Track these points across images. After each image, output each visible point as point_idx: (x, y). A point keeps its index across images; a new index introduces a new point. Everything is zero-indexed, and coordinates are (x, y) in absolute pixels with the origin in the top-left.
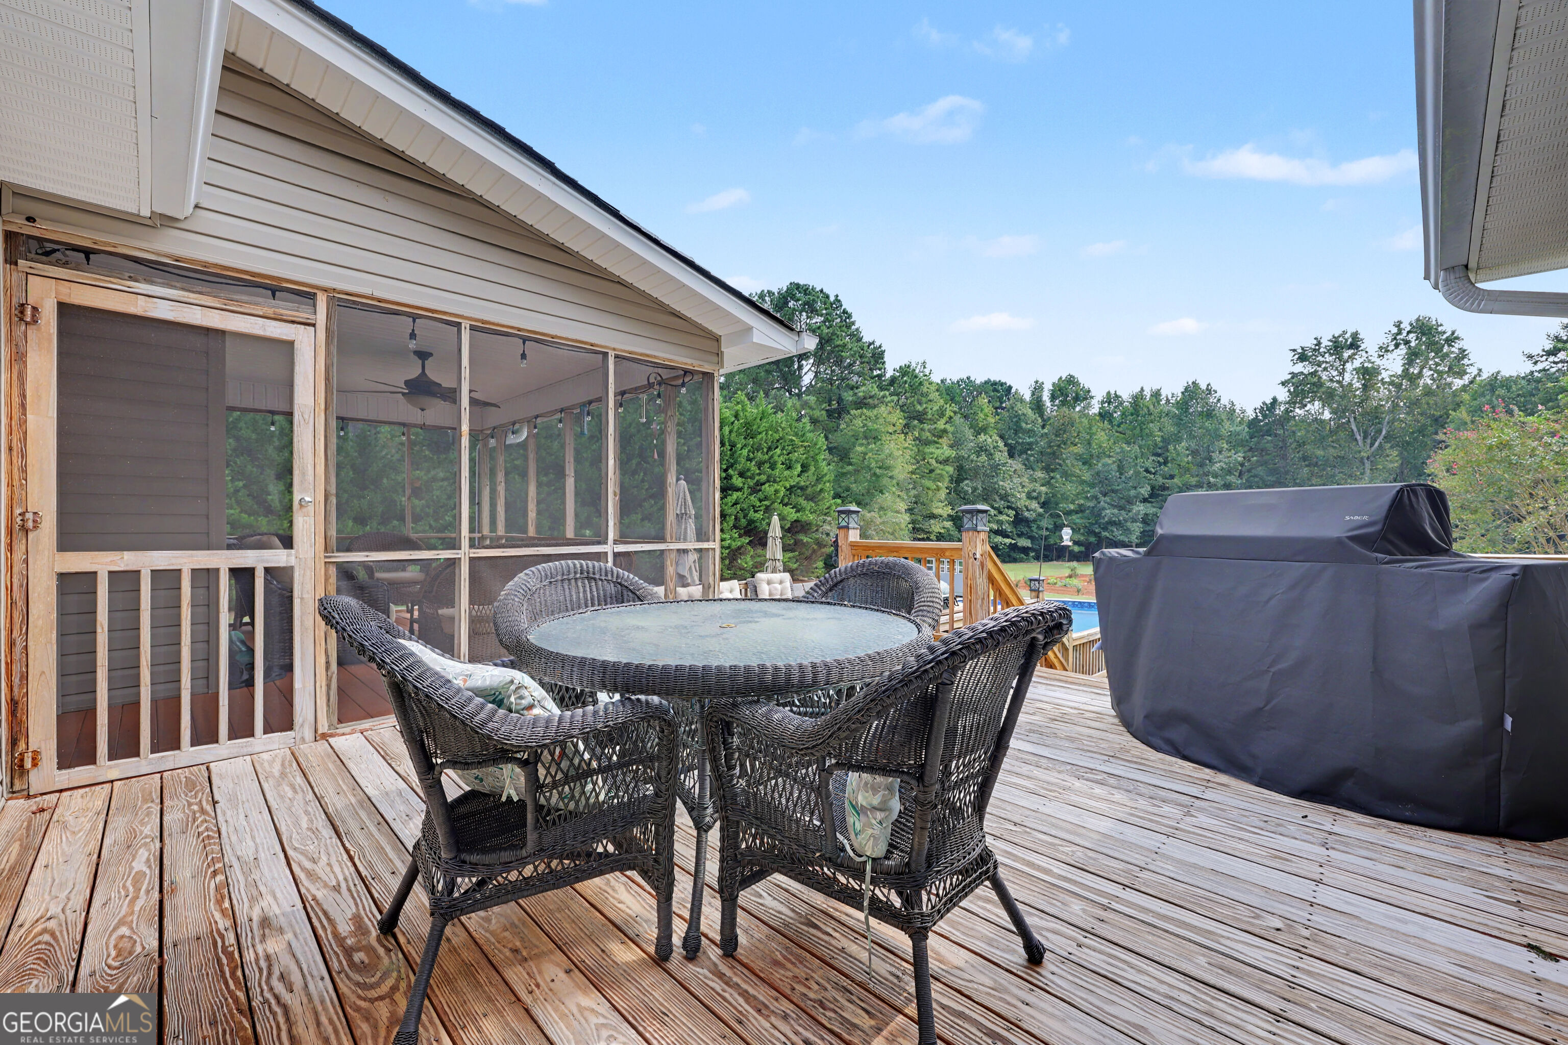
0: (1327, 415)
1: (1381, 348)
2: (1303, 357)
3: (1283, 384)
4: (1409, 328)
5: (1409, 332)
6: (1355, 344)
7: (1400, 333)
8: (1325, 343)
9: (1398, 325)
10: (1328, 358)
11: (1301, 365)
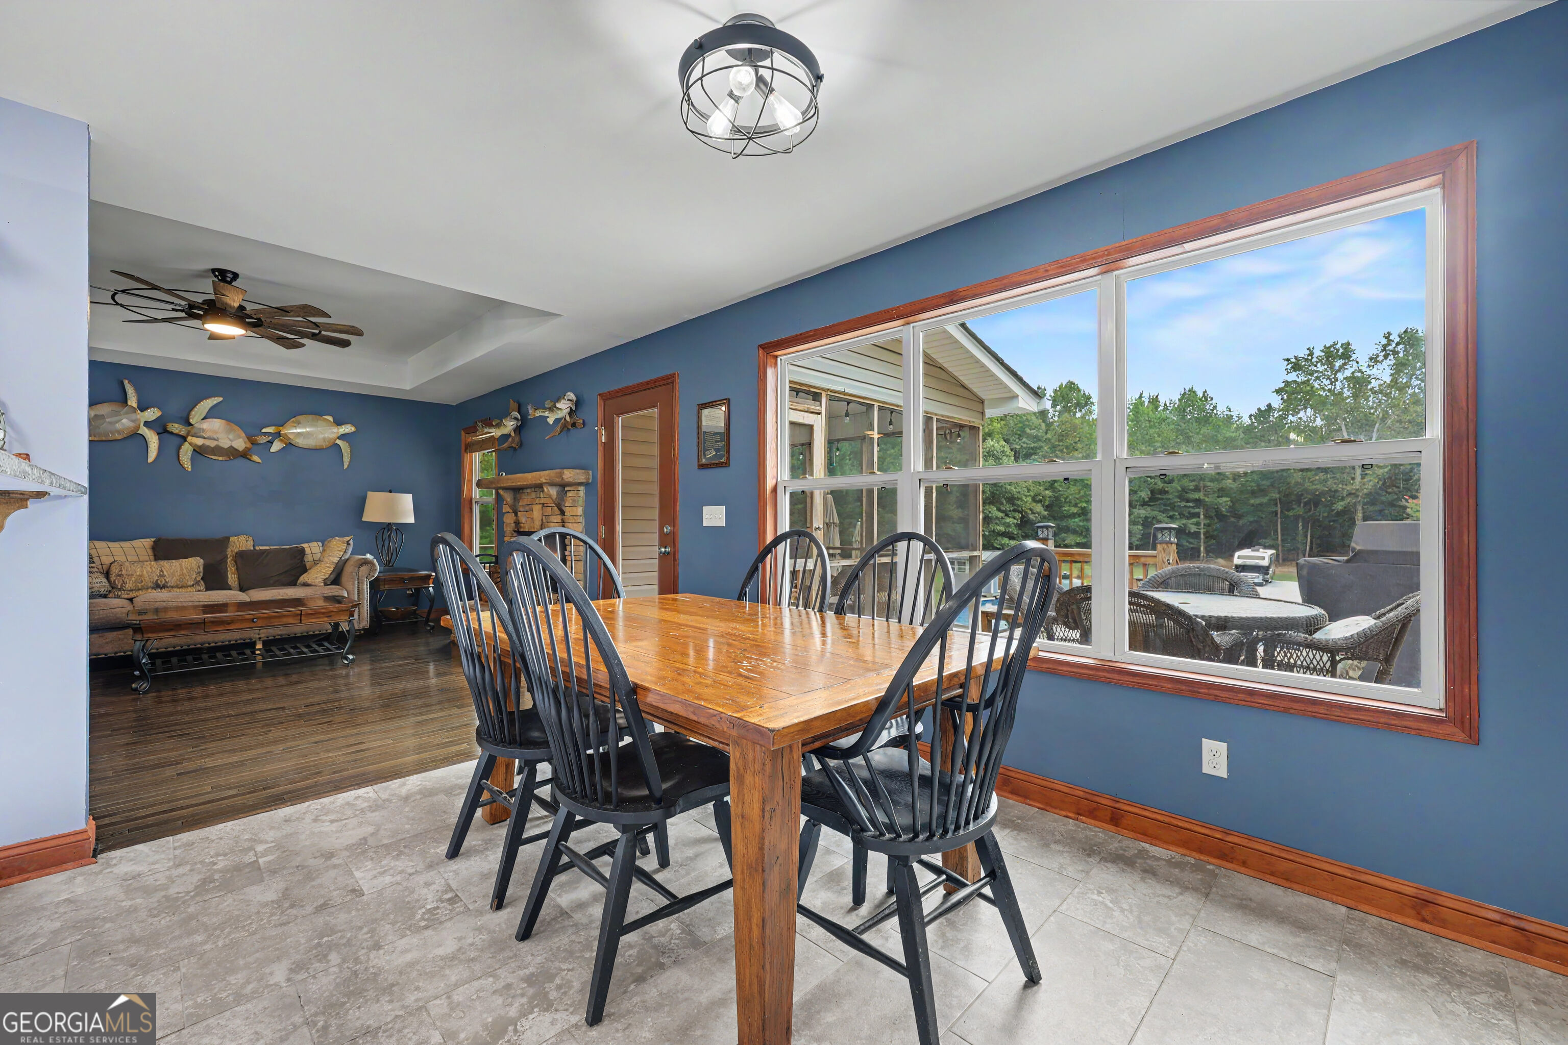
0: (1319, 422)
1: (1371, 359)
2: (1296, 366)
3: (1278, 391)
4: (1397, 339)
5: (1398, 344)
6: (1347, 353)
7: (1389, 344)
8: (1318, 353)
9: (1387, 336)
10: (1320, 368)
11: (1294, 374)
